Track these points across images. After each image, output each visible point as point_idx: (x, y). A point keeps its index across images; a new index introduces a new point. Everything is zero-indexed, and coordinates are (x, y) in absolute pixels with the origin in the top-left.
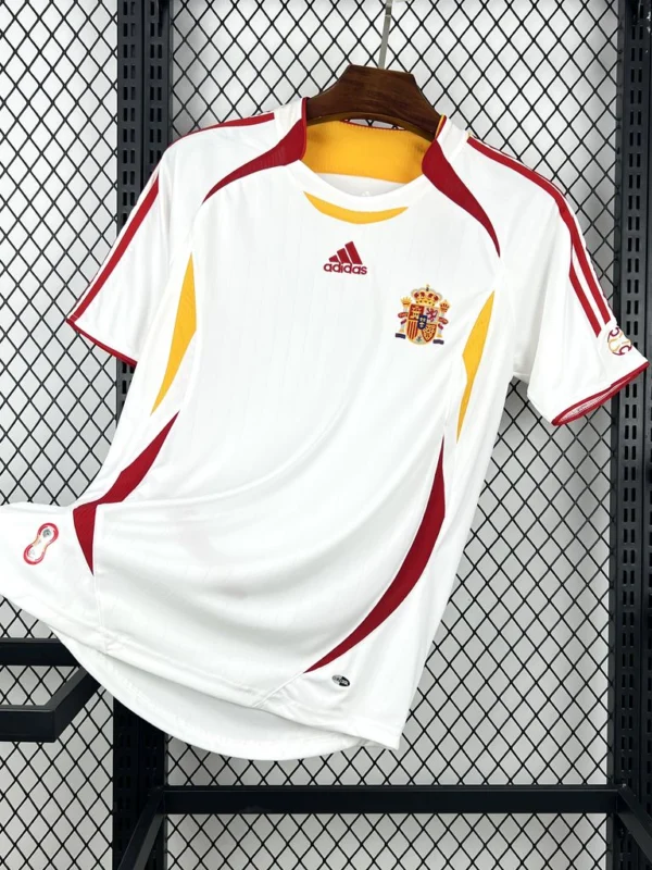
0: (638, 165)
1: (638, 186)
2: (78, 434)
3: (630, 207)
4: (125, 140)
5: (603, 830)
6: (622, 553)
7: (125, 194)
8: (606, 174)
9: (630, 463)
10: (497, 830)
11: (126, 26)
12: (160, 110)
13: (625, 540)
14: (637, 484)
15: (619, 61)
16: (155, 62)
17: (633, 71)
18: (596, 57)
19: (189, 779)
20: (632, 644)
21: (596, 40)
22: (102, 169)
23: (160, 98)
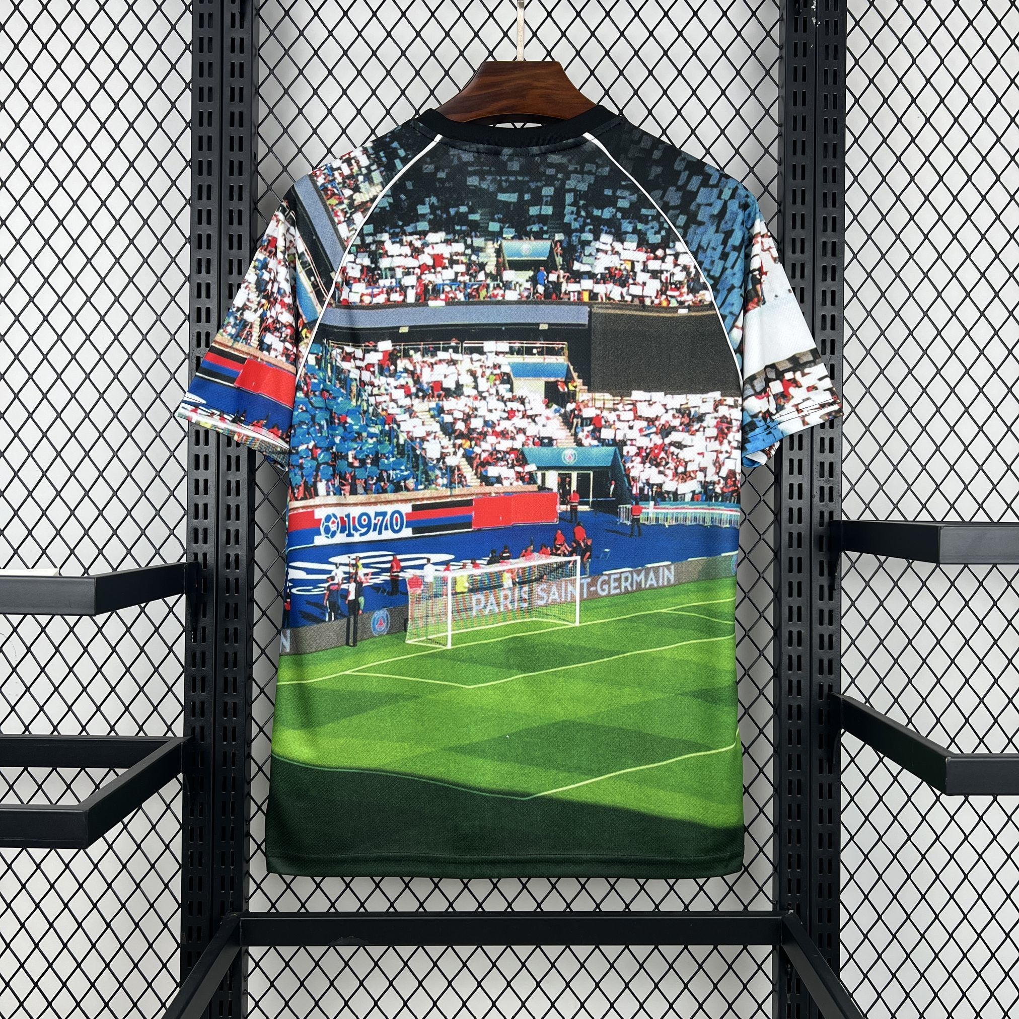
0: (803, 178)
1: (803, 202)
2: (143, 493)
3: (794, 227)
4: (201, 149)
5: (768, 967)
6: (787, 635)
7: (200, 212)
8: (766, 189)
9: (795, 528)
10: (641, 966)
11: (201, 15)
12: (241, 114)
13: (790, 619)
14: (803, 553)
15: (780, 58)
16: (237, 58)
17: (795, 69)
18: (753, 53)
19: (273, 905)
20: (799, 743)
21: (753, 33)
22: (174, 183)
23: (241, 100)
